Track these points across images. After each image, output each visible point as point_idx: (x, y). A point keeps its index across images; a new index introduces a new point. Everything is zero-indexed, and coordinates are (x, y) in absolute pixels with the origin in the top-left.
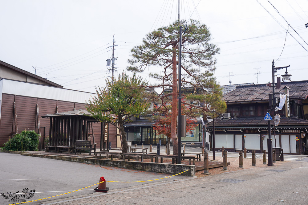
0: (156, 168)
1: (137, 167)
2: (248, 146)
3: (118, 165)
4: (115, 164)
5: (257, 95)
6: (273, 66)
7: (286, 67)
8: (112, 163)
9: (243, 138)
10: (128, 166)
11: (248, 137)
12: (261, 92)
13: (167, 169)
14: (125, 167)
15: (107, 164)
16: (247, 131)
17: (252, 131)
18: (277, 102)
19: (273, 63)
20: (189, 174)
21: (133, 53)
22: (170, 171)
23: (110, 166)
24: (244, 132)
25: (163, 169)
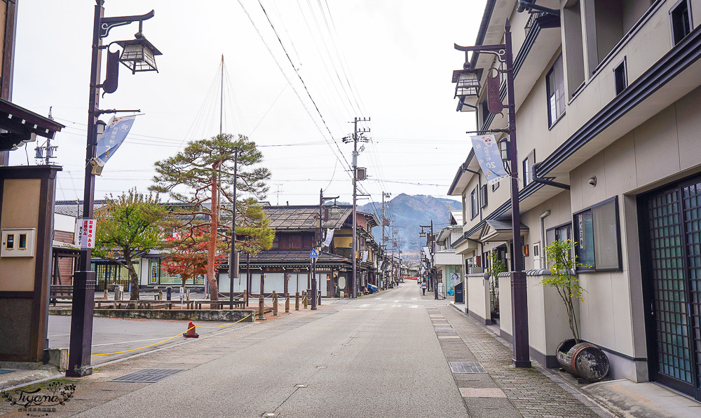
0: (206, 316)
1: (178, 316)
2: (268, 289)
3: (148, 316)
4: (143, 315)
5: (281, 222)
6: (321, 196)
7: (335, 198)
8: (136, 314)
9: (262, 277)
10: (163, 316)
11: (269, 277)
12: (284, 217)
13: (221, 315)
14: (158, 317)
15: (129, 315)
16: (268, 270)
17: (274, 270)
18: (324, 237)
19: (321, 191)
20: (249, 320)
21: (158, 167)
22: (225, 318)
23: (134, 317)
24: (264, 270)
25: (216, 317)
